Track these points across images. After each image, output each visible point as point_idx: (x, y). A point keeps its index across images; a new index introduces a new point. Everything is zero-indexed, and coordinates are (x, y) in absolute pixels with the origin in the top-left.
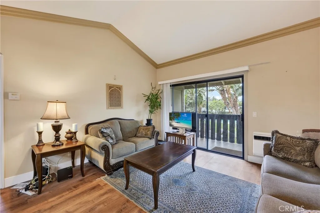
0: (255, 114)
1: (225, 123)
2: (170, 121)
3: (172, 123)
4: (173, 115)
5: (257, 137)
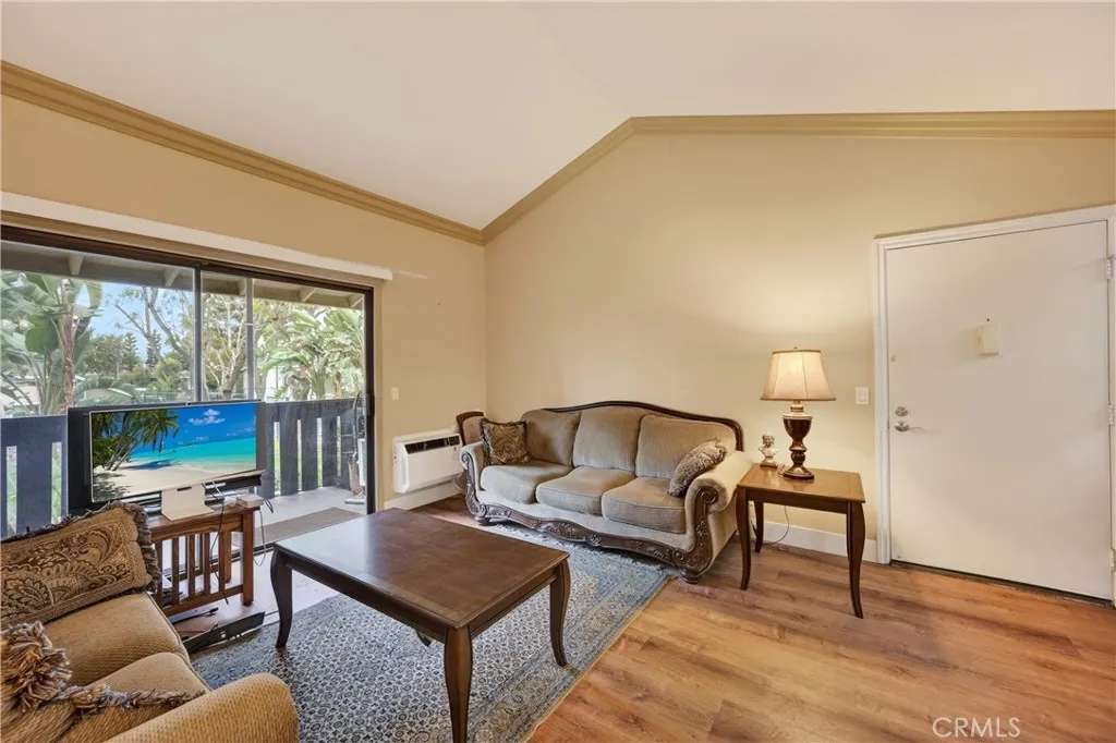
0: (395, 393)
1: (330, 426)
2: (99, 470)
3: (115, 482)
4: (120, 425)
5: (412, 448)
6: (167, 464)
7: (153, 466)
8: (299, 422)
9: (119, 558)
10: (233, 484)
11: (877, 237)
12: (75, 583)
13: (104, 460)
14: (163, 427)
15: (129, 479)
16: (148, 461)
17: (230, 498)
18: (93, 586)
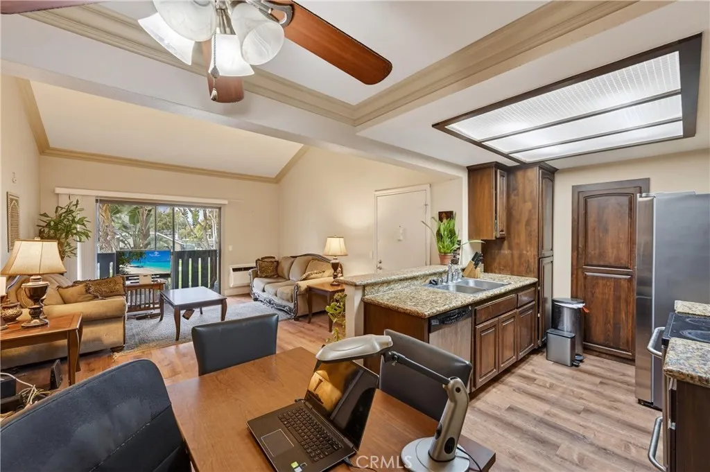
2: (121, 266)
3: (126, 270)
4: (128, 255)
5: (235, 270)
6: (142, 267)
7: (138, 267)
8: (190, 260)
9: (117, 287)
10: (162, 276)
11: (376, 191)
12: (108, 291)
13: (123, 264)
14: (141, 256)
15: (130, 269)
16: (135, 265)
17: (159, 280)
18: (111, 292)
